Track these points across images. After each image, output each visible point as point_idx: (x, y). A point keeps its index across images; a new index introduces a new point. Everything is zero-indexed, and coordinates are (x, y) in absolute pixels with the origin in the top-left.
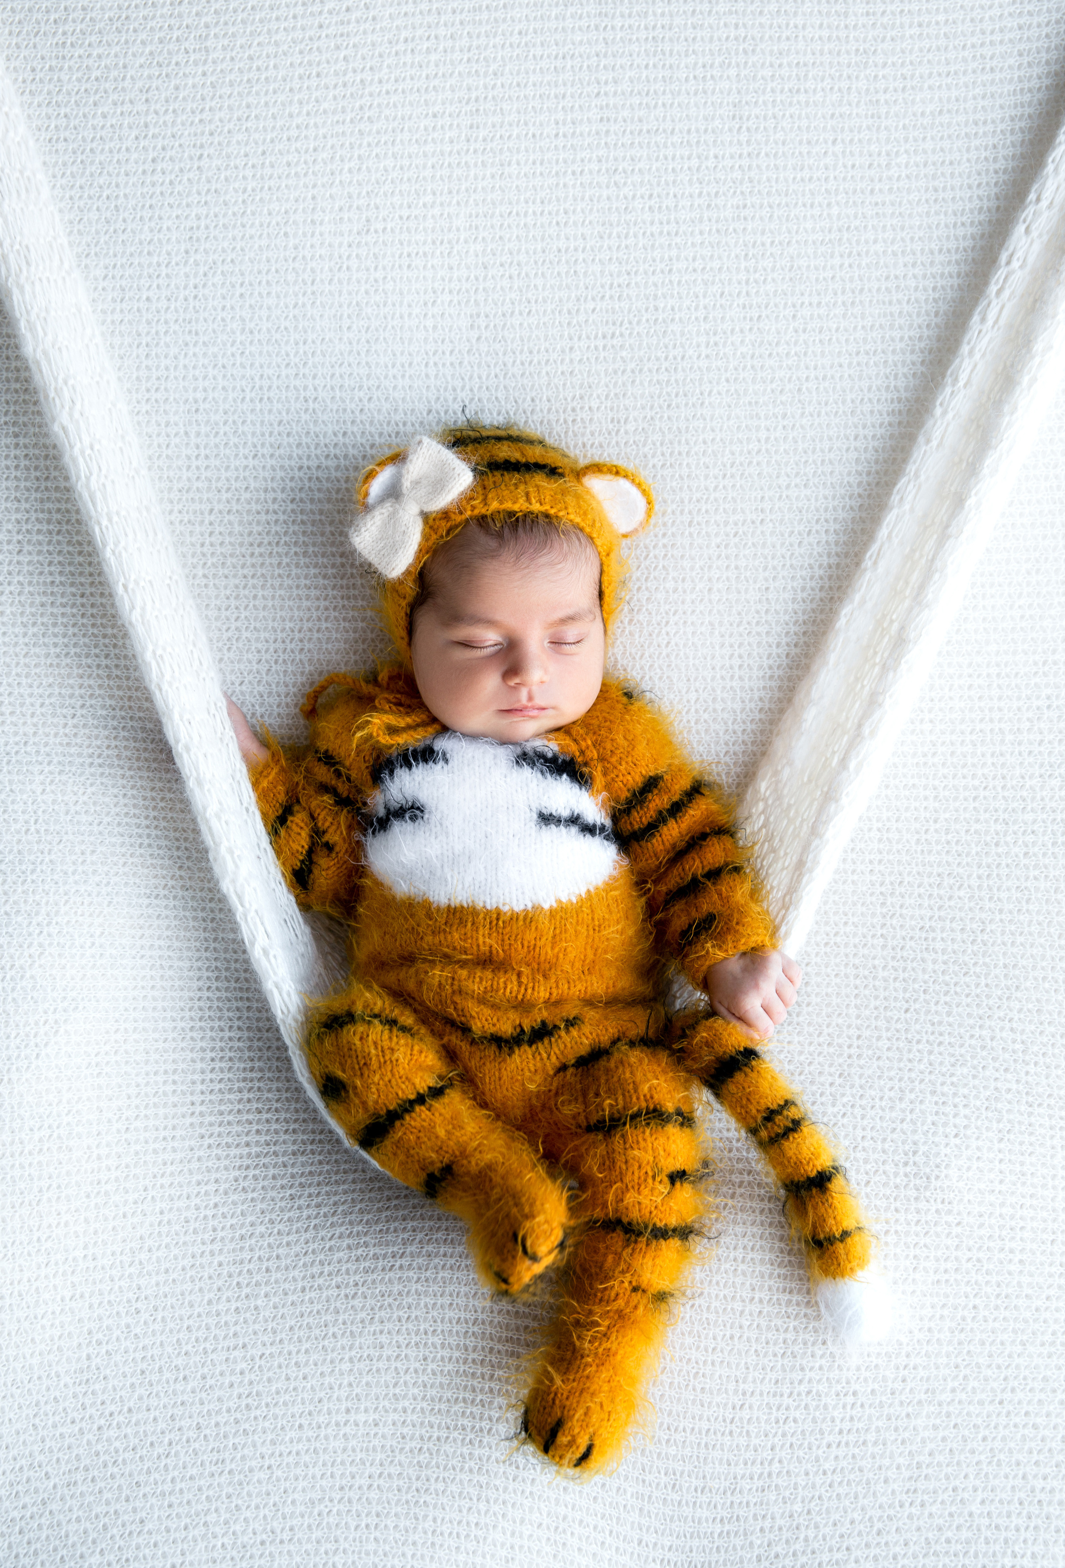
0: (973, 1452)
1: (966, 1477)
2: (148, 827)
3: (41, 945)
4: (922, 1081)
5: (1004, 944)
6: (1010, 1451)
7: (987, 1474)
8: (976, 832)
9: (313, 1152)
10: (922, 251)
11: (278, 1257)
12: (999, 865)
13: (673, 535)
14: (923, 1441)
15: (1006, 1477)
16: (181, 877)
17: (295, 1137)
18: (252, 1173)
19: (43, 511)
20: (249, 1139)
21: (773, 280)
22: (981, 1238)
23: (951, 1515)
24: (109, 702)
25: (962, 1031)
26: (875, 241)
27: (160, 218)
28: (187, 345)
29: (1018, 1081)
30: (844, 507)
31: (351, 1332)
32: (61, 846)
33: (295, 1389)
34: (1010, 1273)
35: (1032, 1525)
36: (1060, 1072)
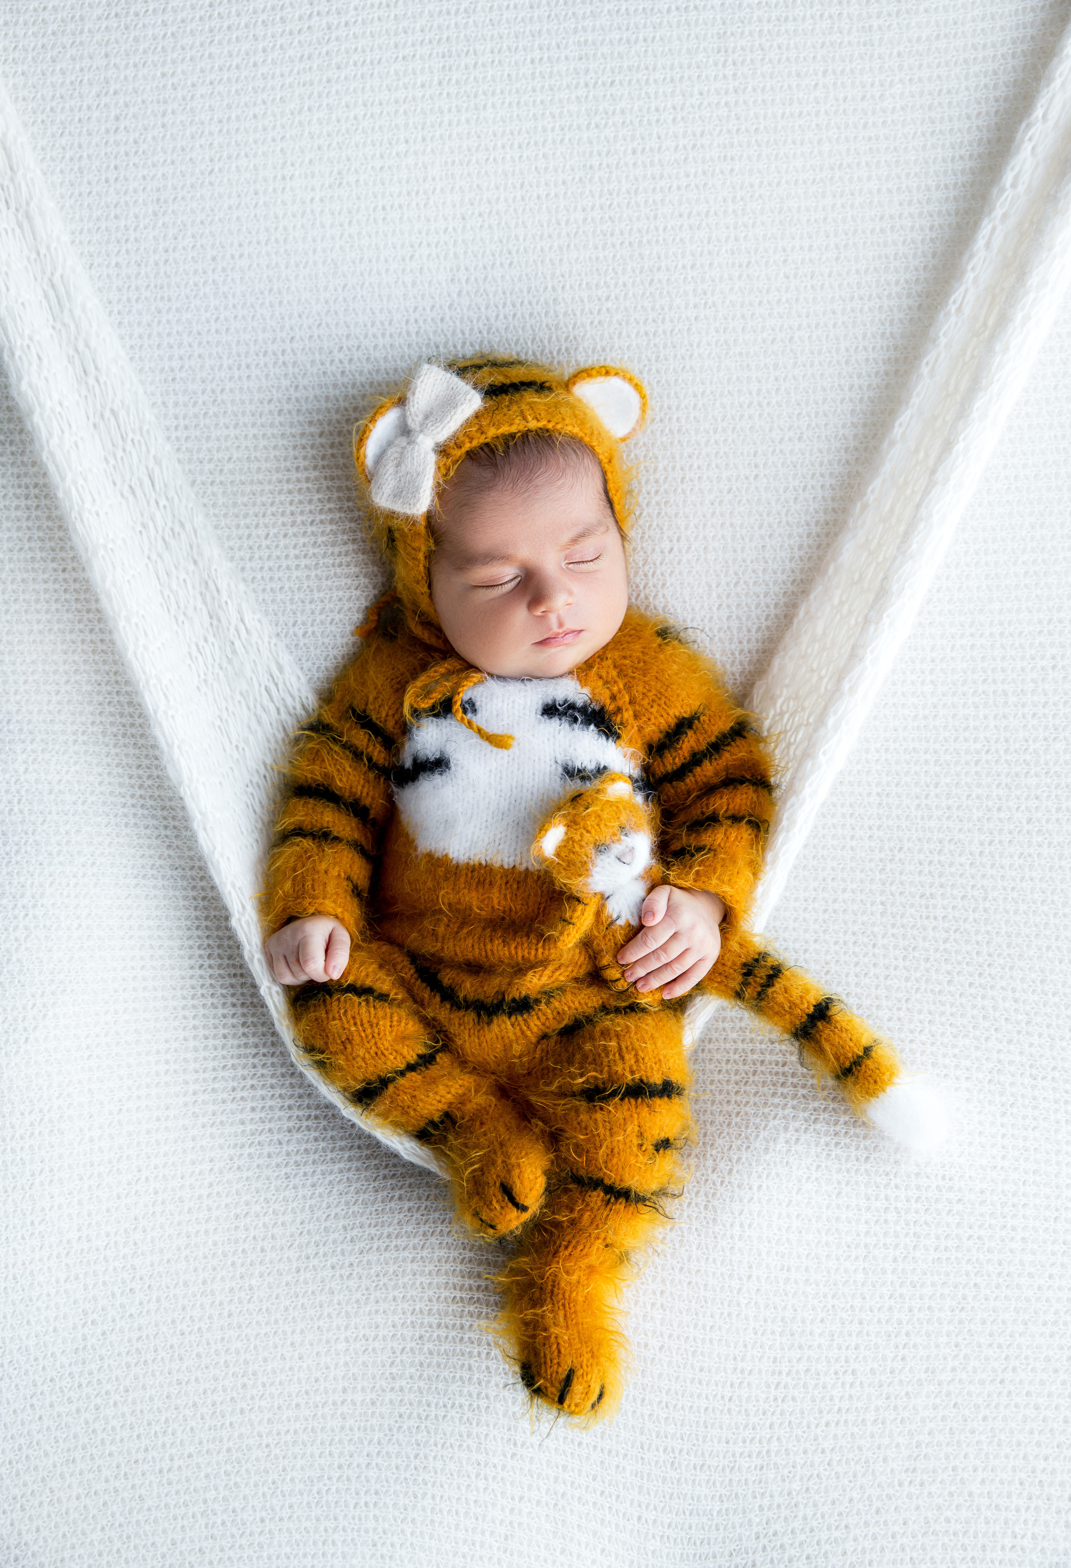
0: (973, 1432)
1: (966, 1456)
2: (133, 806)
3: (26, 928)
4: (923, 1053)
5: (1007, 912)
6: (1012, 1432)
7: (987, 1454)
8: (978, 797)
9: (308, 1128)
10: (919, 187)
11: (273, 1237)
12: (1001, 830)
13: (666, 492)
14: (923, 1421)
15: (1007, 1457)
16: (169, 856)
17: (290, 1113)
18: (247, 1151)
19: (20, 486)
20: (243, 1116)
21: (763, 223)
22: (982, 1215)
23: (951, 1494)
24: (94, 677)
25: (964, 1000)
26: (869, 178)
27: (126, 180)
28: (159, 312)
29: (1021, 1053)
30: (840, 461)
31: (347, 1313)
32: (45, 827)
33: (291, 1369)
34: (1012, 1251)
35: (1033, 1506)
36: (1064, 1044)
